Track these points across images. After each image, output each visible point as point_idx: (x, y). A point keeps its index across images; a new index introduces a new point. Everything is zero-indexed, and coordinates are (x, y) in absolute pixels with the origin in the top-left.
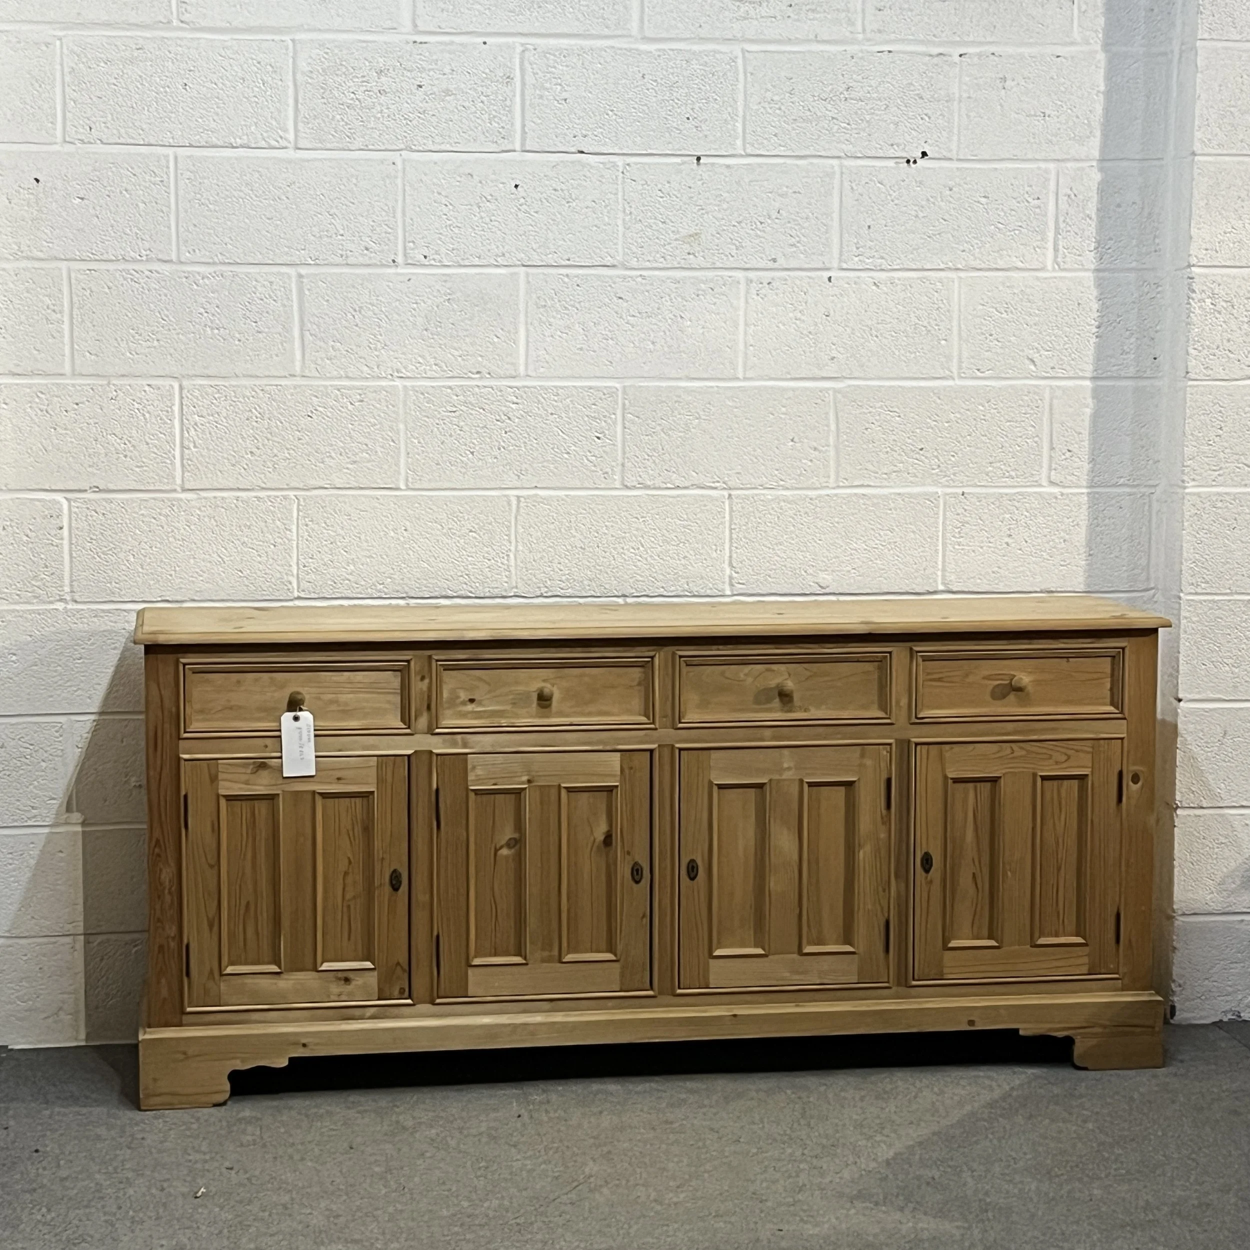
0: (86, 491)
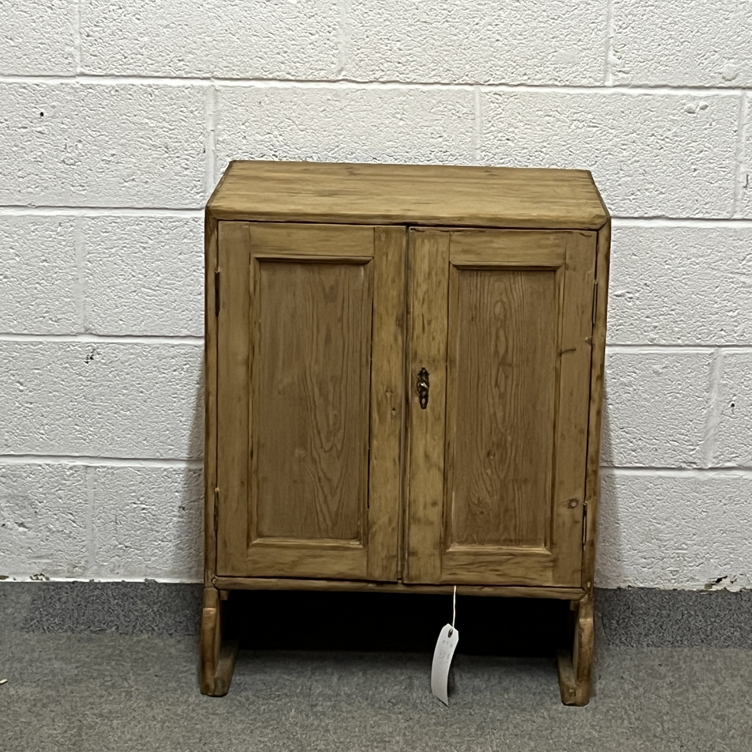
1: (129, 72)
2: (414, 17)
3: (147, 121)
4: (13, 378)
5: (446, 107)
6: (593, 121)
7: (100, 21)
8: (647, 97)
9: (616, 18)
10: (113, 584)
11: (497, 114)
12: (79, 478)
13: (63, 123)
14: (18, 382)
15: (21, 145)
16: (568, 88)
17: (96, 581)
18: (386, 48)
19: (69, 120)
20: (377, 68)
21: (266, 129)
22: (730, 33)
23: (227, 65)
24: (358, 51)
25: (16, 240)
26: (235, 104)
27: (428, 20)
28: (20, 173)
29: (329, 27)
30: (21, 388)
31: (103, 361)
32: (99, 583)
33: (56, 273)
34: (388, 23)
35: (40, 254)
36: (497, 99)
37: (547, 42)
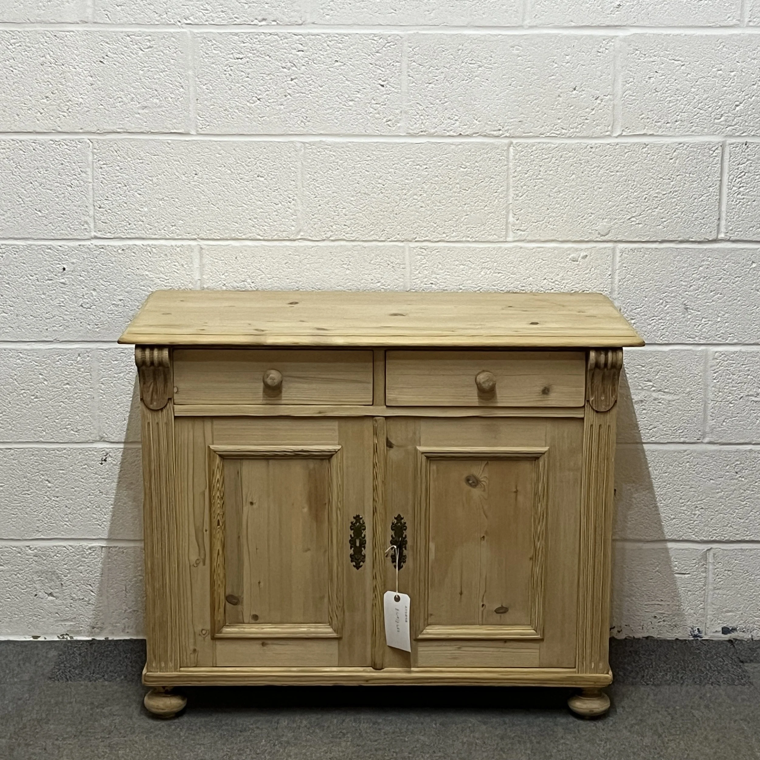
1: (133, 236)
2: (356, 189)
3: (147, 273)
4: (43, 477)
5: (382, 259)
6: (498, 268)
7: (109, 196)
8: (538, 249)
9: (514, 189)
10: (124, 640)
11: (423, 264)
12: (96, 556)
13: (81, 276)
14: (47, 480)
15: (48, 293)
16: (478, 243)
17: (110, 639)
18: (334, 214)
19: (86, 273)
20: (328, 229)
21: (243, 277)
22: (603, 199)
23: (209, 228)
24: (313, 217)
25: (45, 368)
26: (216, 259)
27: (367, 192)
28: (47, 315)
29: (290, 198)
30: (49, 485)
31: (114, 462)
32: (113, 641)
33: (76, 393)
34: (335, 194)
35: (63, 378)
36: (422, 252)
37: (460, 208)
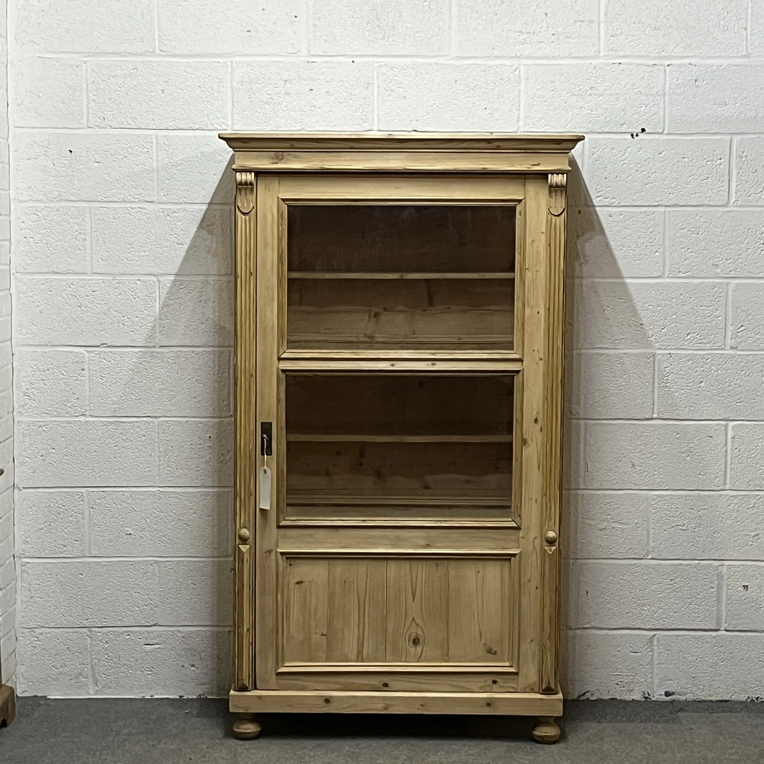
0: (99, 346)
